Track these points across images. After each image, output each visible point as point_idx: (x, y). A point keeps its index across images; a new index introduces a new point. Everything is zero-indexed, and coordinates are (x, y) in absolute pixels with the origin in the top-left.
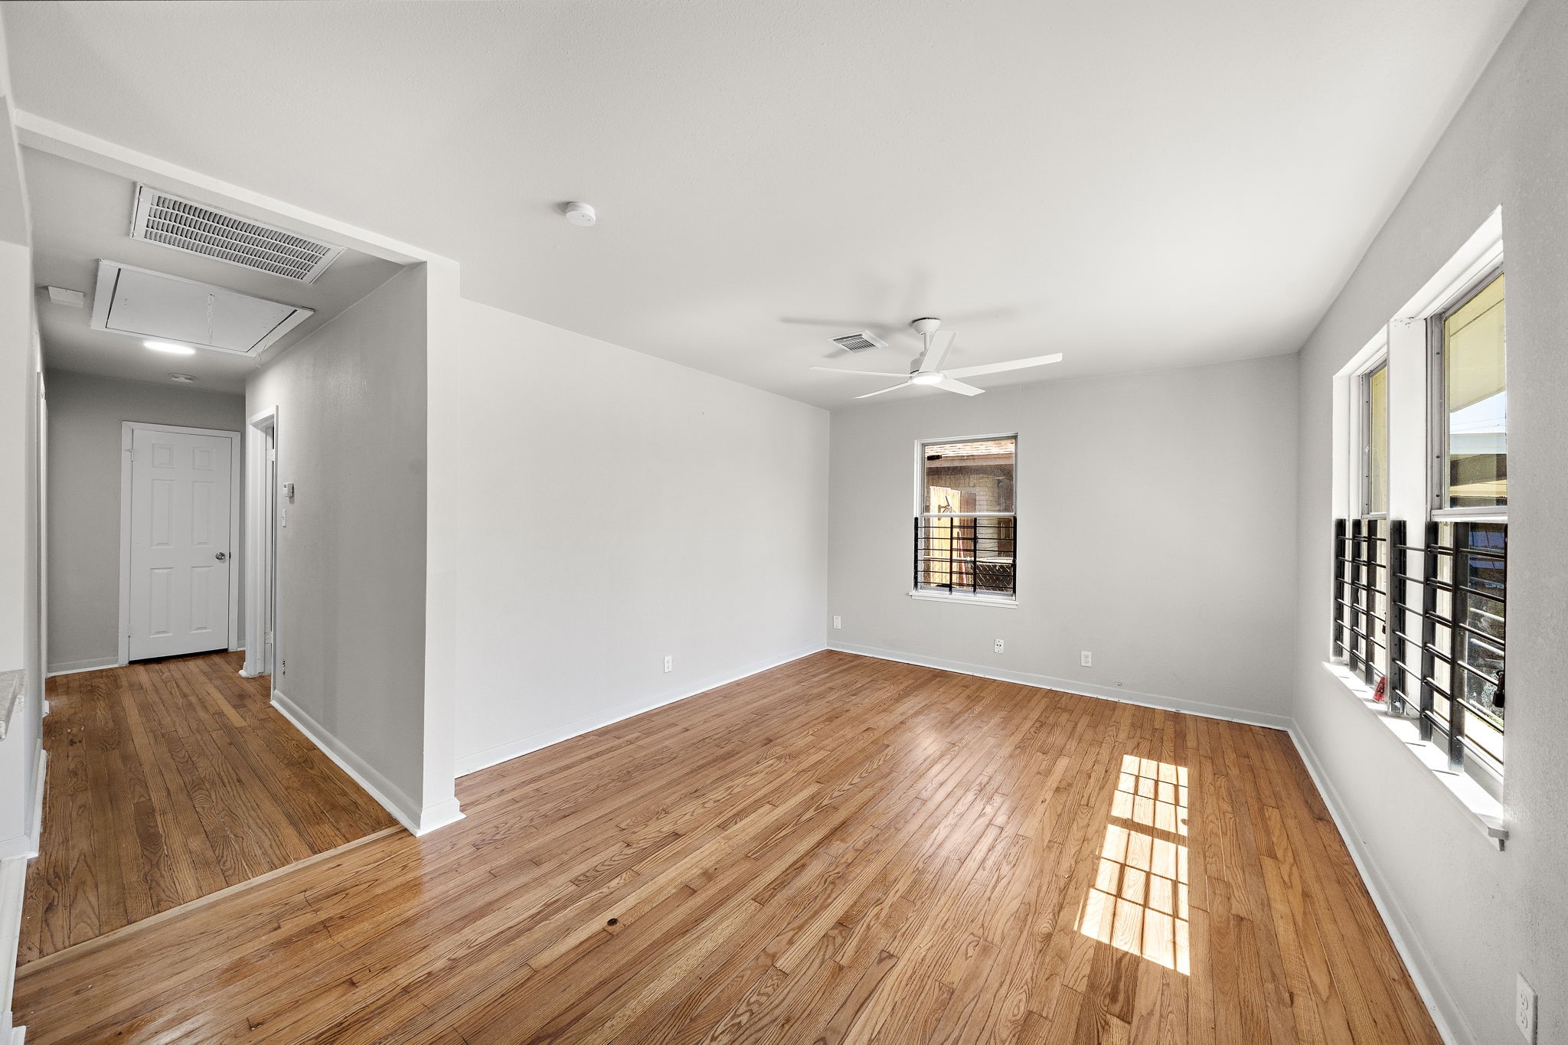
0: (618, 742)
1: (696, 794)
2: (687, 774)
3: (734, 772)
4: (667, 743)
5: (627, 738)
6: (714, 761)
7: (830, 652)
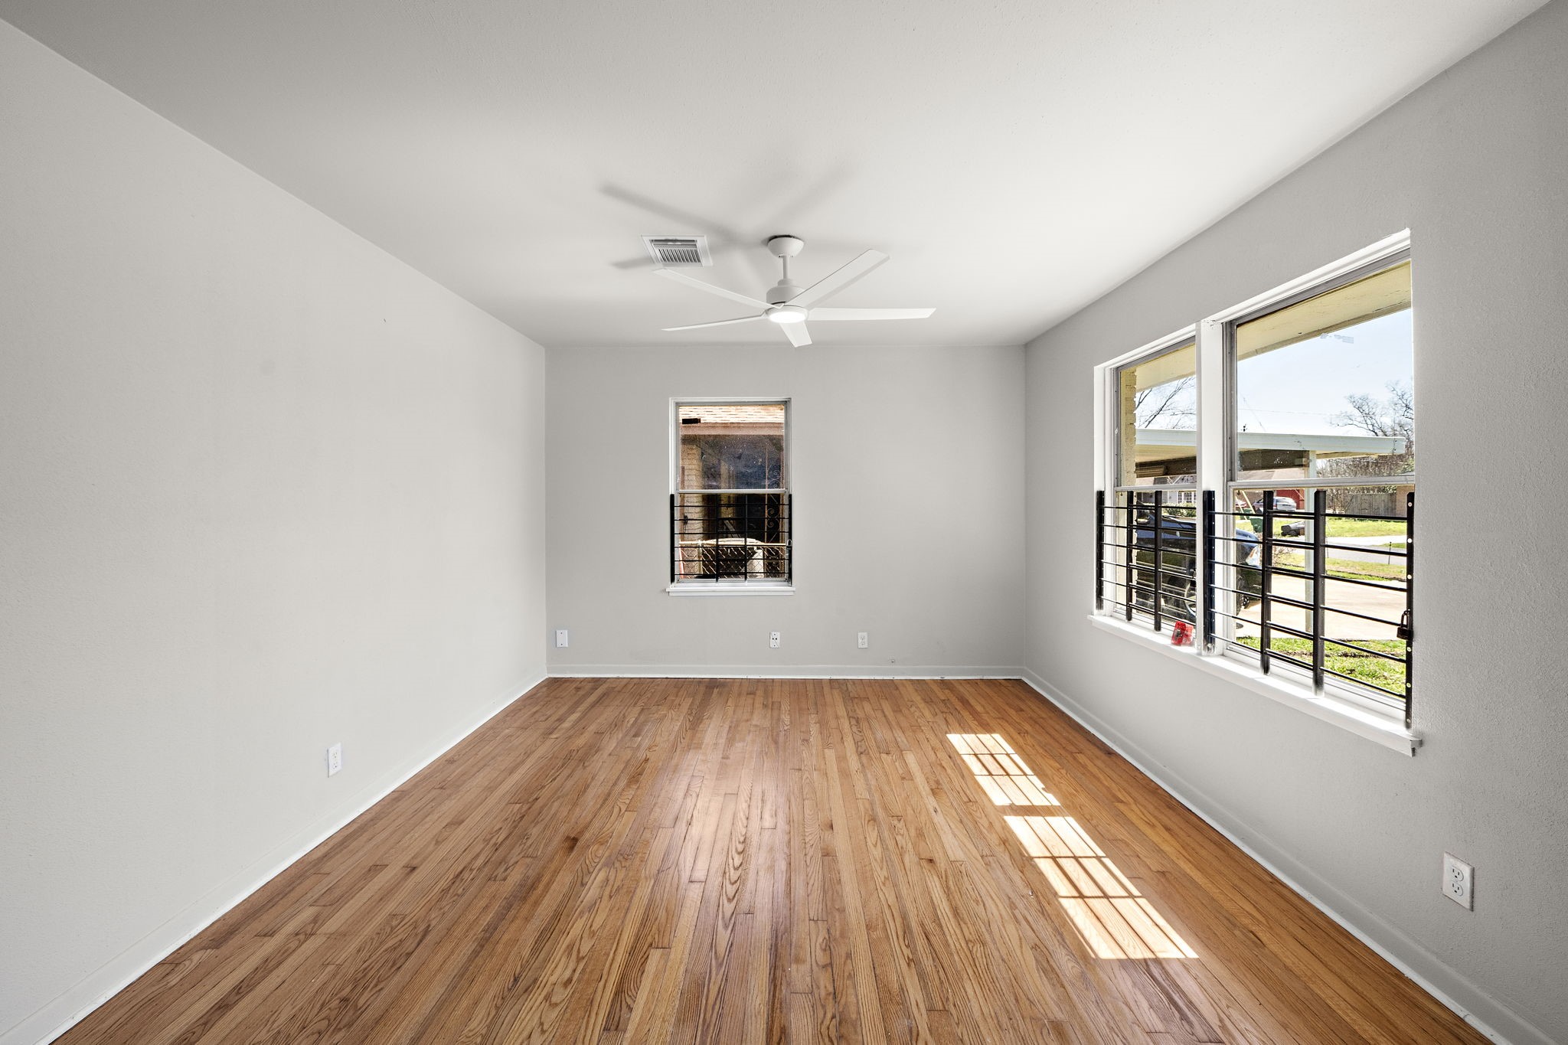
0: (270, 946)
1: (520, 986)
2: (476, 953)
3: (557, 916)
4: (391, 907)
5: (291, 927)
6: (509, 907)
7: (554, 684)
